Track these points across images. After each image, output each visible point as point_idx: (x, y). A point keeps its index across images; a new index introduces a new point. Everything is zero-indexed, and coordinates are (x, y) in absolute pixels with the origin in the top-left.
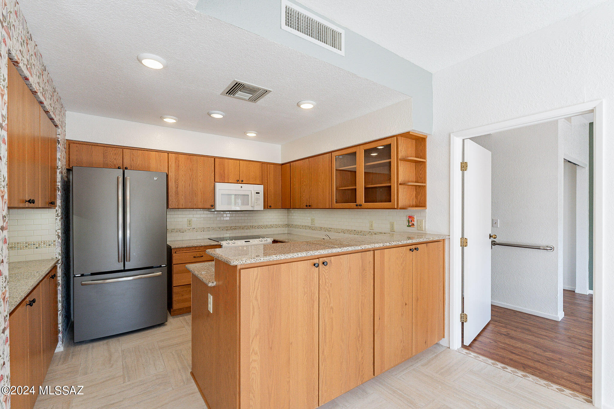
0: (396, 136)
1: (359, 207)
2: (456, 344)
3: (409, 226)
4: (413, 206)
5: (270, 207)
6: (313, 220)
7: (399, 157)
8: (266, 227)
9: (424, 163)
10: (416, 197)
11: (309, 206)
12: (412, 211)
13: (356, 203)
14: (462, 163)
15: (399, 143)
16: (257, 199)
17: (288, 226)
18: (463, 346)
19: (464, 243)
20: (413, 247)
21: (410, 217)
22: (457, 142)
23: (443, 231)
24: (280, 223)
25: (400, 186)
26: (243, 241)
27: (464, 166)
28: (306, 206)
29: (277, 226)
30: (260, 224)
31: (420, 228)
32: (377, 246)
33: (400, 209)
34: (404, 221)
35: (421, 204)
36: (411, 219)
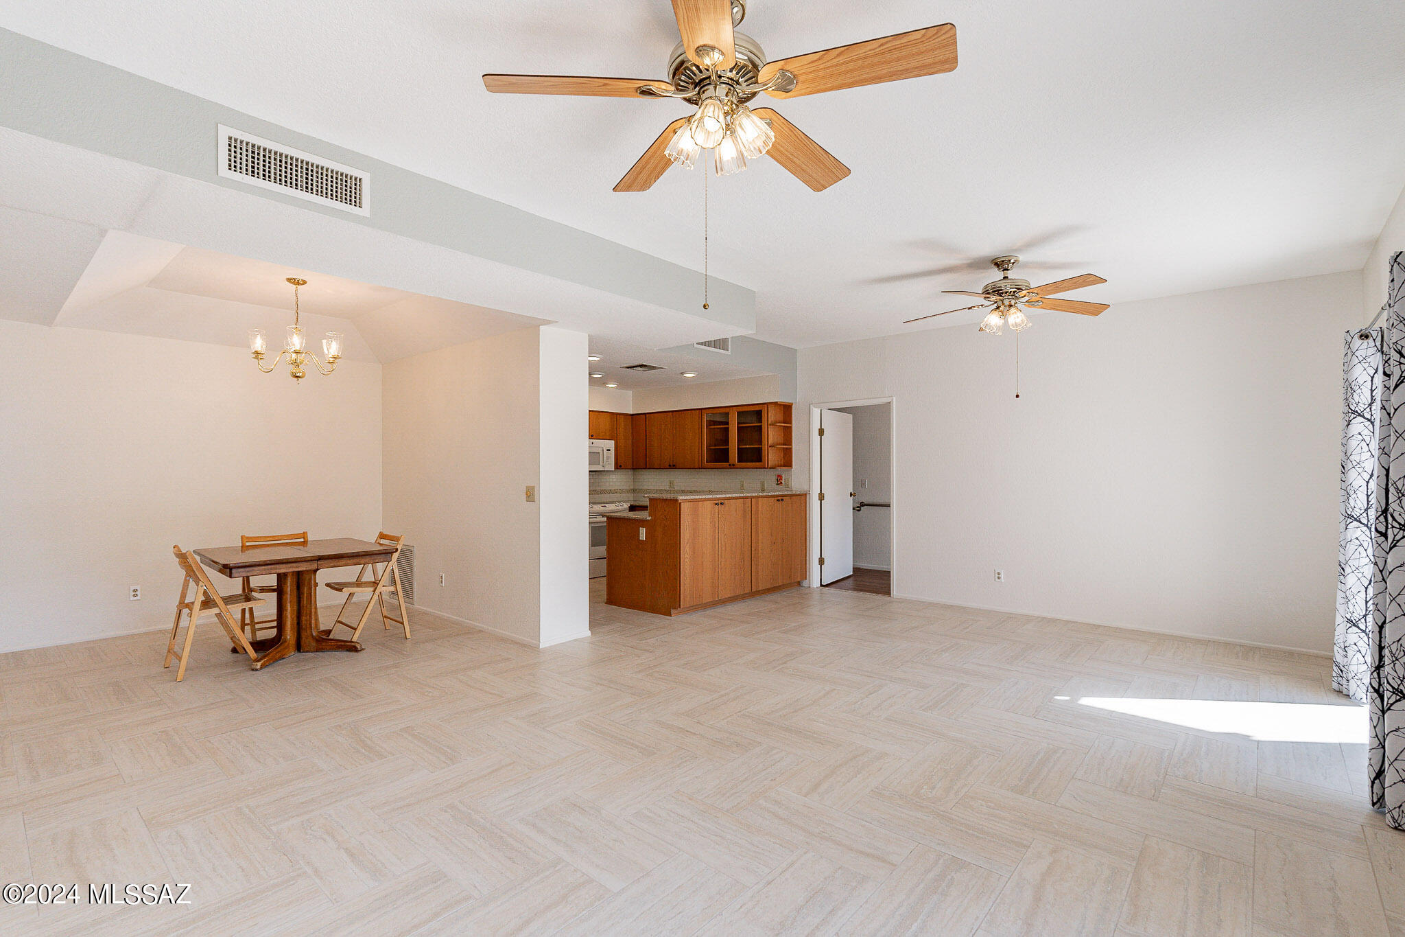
0: (767, 404)
1: (732, 466)
2: (815, 583)
3: (778, 484)
4: (781, 466)
5: (621, 466)
6: (671, 483)
7: (769, 422)
8: (610, 492)
9: (791, 427)
10: (784, 457)
11: (674, 466)
12: (780, 470)
13: (728, 462)
14: (819, 429)
15: (769, 409)
16: (608, 458)
17: (634, 491)
18: (821, 585)
19: (821, 497)
20: (780, 498)
21: (779, 476)
22: (816, 412)
23: (806, 488)
24: (627, 488)
25: (770, 448)
26: (600, 506)
27: (821, 432)
28: (670, 466)
29: (621, 491)
30: (603, 488)
31: (787, 486)
32: (754, 495)
33: (770, 468)
34: (774, 478)
35: (788, 463)
36: (780, 477)
